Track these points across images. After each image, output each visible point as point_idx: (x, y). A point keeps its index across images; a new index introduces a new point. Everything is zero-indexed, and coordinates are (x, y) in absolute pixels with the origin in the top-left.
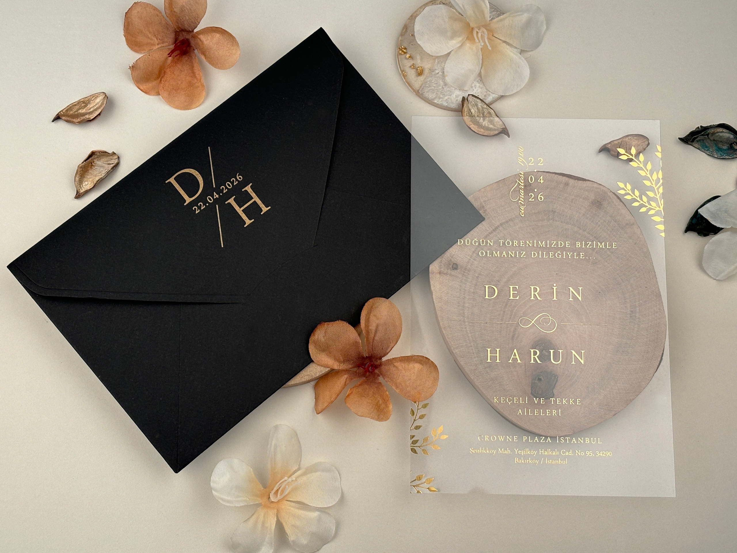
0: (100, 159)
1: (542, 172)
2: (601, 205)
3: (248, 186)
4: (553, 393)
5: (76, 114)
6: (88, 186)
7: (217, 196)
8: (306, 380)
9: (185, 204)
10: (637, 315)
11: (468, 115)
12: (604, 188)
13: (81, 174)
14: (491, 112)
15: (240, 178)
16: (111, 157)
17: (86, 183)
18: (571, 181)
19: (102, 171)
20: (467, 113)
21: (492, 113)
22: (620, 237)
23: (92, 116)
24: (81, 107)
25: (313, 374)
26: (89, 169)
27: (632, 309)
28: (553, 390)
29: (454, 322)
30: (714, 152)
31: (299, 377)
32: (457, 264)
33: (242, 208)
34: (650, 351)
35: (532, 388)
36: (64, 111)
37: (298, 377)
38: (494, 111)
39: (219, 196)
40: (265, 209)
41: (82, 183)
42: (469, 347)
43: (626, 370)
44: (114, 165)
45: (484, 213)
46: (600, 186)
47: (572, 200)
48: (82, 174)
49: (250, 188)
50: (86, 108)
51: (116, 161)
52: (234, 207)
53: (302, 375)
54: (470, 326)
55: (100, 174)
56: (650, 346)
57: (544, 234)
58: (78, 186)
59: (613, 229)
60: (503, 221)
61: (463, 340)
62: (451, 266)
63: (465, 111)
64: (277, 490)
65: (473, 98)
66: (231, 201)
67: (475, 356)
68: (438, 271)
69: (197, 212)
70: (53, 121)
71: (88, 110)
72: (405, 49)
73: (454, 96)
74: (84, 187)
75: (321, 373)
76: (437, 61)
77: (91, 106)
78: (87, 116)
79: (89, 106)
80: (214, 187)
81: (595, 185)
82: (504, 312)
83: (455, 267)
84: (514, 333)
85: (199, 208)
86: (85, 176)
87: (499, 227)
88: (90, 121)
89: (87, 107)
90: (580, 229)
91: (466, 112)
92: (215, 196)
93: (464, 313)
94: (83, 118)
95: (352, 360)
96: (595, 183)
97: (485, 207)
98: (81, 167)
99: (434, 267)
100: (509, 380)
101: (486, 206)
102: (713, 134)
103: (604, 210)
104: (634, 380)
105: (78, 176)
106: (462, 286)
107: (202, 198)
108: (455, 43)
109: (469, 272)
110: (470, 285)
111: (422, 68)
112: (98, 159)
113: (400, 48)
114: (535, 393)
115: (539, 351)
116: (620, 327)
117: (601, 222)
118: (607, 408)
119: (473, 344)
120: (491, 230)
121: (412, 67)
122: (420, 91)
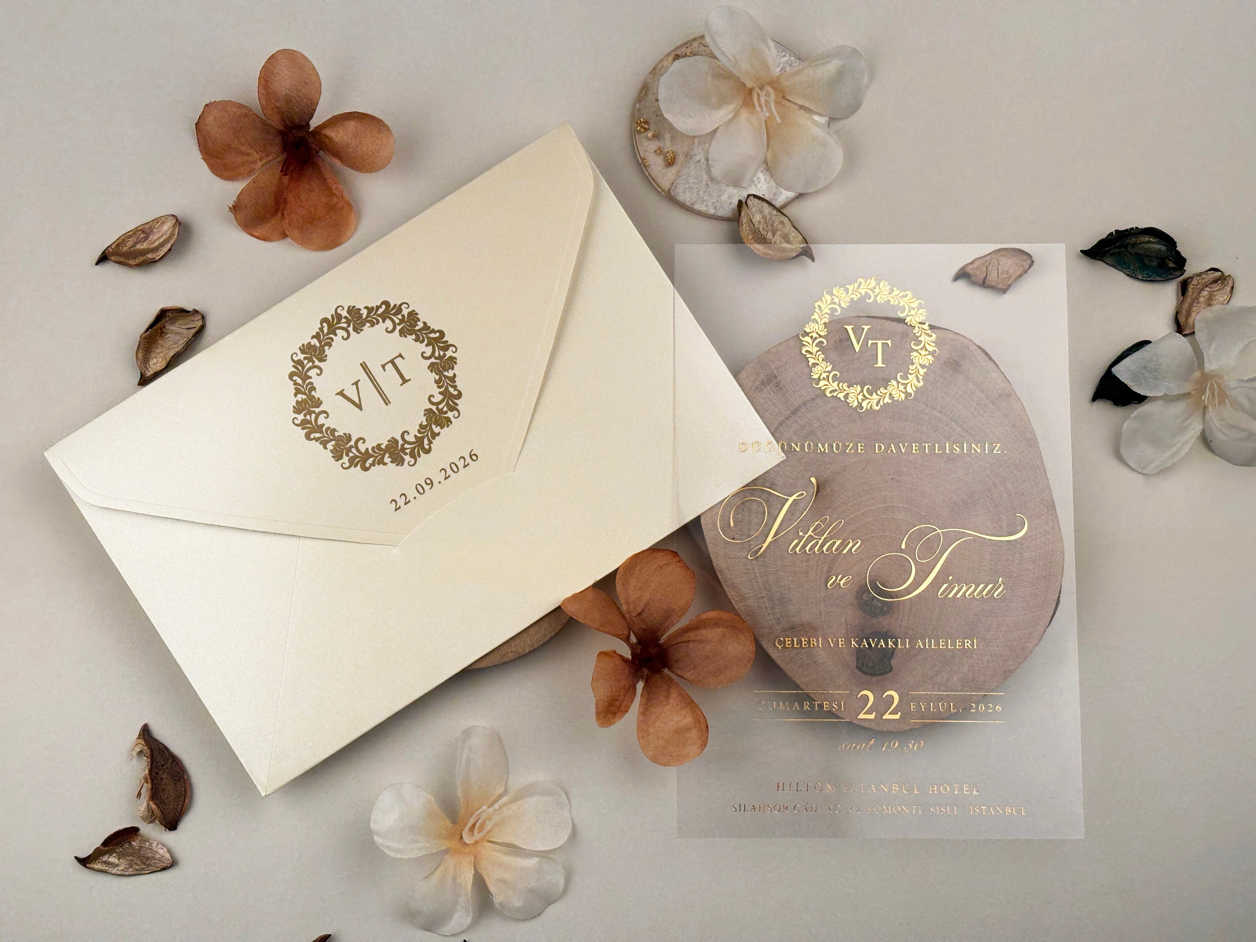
0: (175, 322)
1: (866, 318)
2: (960, 366)
4: (891, 668)
5: (132, 251)
6: (157, 365)
11: (748, 229)
12: (964, 340)
13: (145, 349)
14: (784, 220)
16: (192, 318)
17: (155, 361)
19: (178, 340)
20: (747, 226)
21: (785, 222)
22: (990, 417)
23: (157, 256)
24: (139, 239)
26: (158, 338)
27: (1010, 529)
28: (890, 660)
29: (735, 560)
30: (1137, 271)
34: (1039, 594)
35: (857, 658)
36: (113, 247)
38: (789, 220)
41: (149, 361)
42: (760, 599)
43: (1002, 624)
44: (196, 329)
46: (957, 337)
48: (147, 348)
50: (147, 241)
51: (200, 323)
54: (759, 565)
55: (175, 346)
56: (1039, 586)
58: (143, 366)
59: (978, 405)
60: (808, 398)
63: (743, 223)
64: (474, 825)
65: (755, 200)
67: (769, 612)
70: (97, 264)
71: (150, 244)
72: (646, 122)
73: (724, 198)
74: (152, 367)
76: (696, 142)
77: (155, 238)
78: (150, 256)
79: (152, 238)
81: (951, 336)
84: (829, 574)
86: (153, 350)
88: (156, 262)
89: (149, 239)
90: (927, 406)
91: (745, 225)
94: (143, 259)
96: (950, 332)
97: (778, 376)
98: (145, 338)
100: (822, 648)
101: (780, 376)
102: (1134, 245)
103: (963, 375)
104: (1015, 640)
105: (140, 351)
108: (722, 114)
111: (674, 153)
112: (170, 321)
113: (637, 123)
114: (863, 667)
115: (867, 601)
116: (992, 558)
117: (959, 393)
118: (974, 685)
119: (766, 594)
120: (789, 412)
121: (658, 152)
122: (671, 190)
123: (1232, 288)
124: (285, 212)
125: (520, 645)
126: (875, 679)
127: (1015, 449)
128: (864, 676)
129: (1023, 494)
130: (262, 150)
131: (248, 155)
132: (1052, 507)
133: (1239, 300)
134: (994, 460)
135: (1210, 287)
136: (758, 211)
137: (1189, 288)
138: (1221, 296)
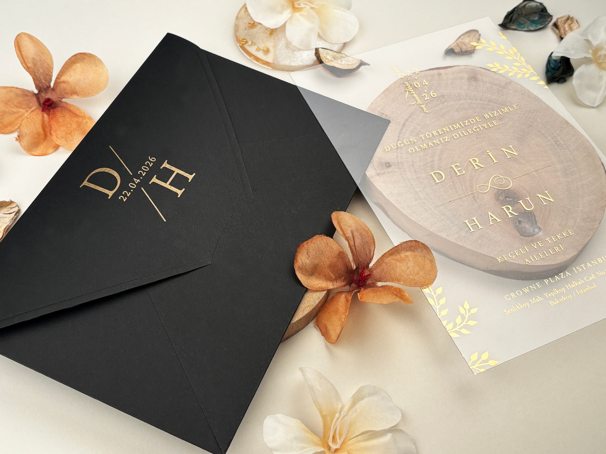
2: (477, 78)
3: (164, 163)
4: (539, 227)
7: (138, 181)
8: (308, 312)
9: (109, 198)
10: (562, 142)
12: (471, 67)
15: (153, 159)
18: (442, 71)
22: (507, 94)
27: (554, 139)
29: (415, 207)
30: (530, 27)
31: (301, 311)
32: (389, 163)
33: (168, 183)
35: (518, 231)
37: (300, 311)
39: (140, 179)
40: (190, 177)
43: (584, 185)
45: (386, 117)
46: (467, 67)
47: (452, 82)
49: (167, 164)
51: (16, 209)
52: (160, 184)
53: (302, 308)
56: (588, 161)
57: (446, 114)
60: (407, 117)
61: (432, 218)
62: (384, 166)
64: (334, 435)
65: (322, 49)
66: (154, 180)
68: (376, 174)
69: (124, 200)
72: (244, 39)
75: (319, 299)
80: (131, 174)
81: (462, 67)
82: (453, 182)
83: (388, 165)
85: (125, 195)
87: (406, 123)
90: (472, 100)
92: (136, 181)
93: (419, 197)
95: (342, 276)
97: (384, 113)
99: (370, 172)
100: (494, 233)
103: (481, 81)
106: (404, 177)
107: (124, 186)
109: (403, 165)
110: (410, 173)
111: (267, 47)
113: (240, 41)
114: (524, 234)
115: (504, 200)
116: (555, 156)
117: (485, 89)
118: (591, 220)
119: (444, 217)
120: (401, 127)
121: (258, 50)
122: (275, 62)
123: (577, 21)
124: (52, 132)
125: (311, 301)
126: (534, 238)
128: (527, 238)
129: (549, 122)
130: (26, 107)
131: (18, 112)
132: (567, 123)
133: (584, 24)
134: (524, 112)
135: (567, 23)
136: (327, 54)
137: (558, 26)
138: (574, 26)
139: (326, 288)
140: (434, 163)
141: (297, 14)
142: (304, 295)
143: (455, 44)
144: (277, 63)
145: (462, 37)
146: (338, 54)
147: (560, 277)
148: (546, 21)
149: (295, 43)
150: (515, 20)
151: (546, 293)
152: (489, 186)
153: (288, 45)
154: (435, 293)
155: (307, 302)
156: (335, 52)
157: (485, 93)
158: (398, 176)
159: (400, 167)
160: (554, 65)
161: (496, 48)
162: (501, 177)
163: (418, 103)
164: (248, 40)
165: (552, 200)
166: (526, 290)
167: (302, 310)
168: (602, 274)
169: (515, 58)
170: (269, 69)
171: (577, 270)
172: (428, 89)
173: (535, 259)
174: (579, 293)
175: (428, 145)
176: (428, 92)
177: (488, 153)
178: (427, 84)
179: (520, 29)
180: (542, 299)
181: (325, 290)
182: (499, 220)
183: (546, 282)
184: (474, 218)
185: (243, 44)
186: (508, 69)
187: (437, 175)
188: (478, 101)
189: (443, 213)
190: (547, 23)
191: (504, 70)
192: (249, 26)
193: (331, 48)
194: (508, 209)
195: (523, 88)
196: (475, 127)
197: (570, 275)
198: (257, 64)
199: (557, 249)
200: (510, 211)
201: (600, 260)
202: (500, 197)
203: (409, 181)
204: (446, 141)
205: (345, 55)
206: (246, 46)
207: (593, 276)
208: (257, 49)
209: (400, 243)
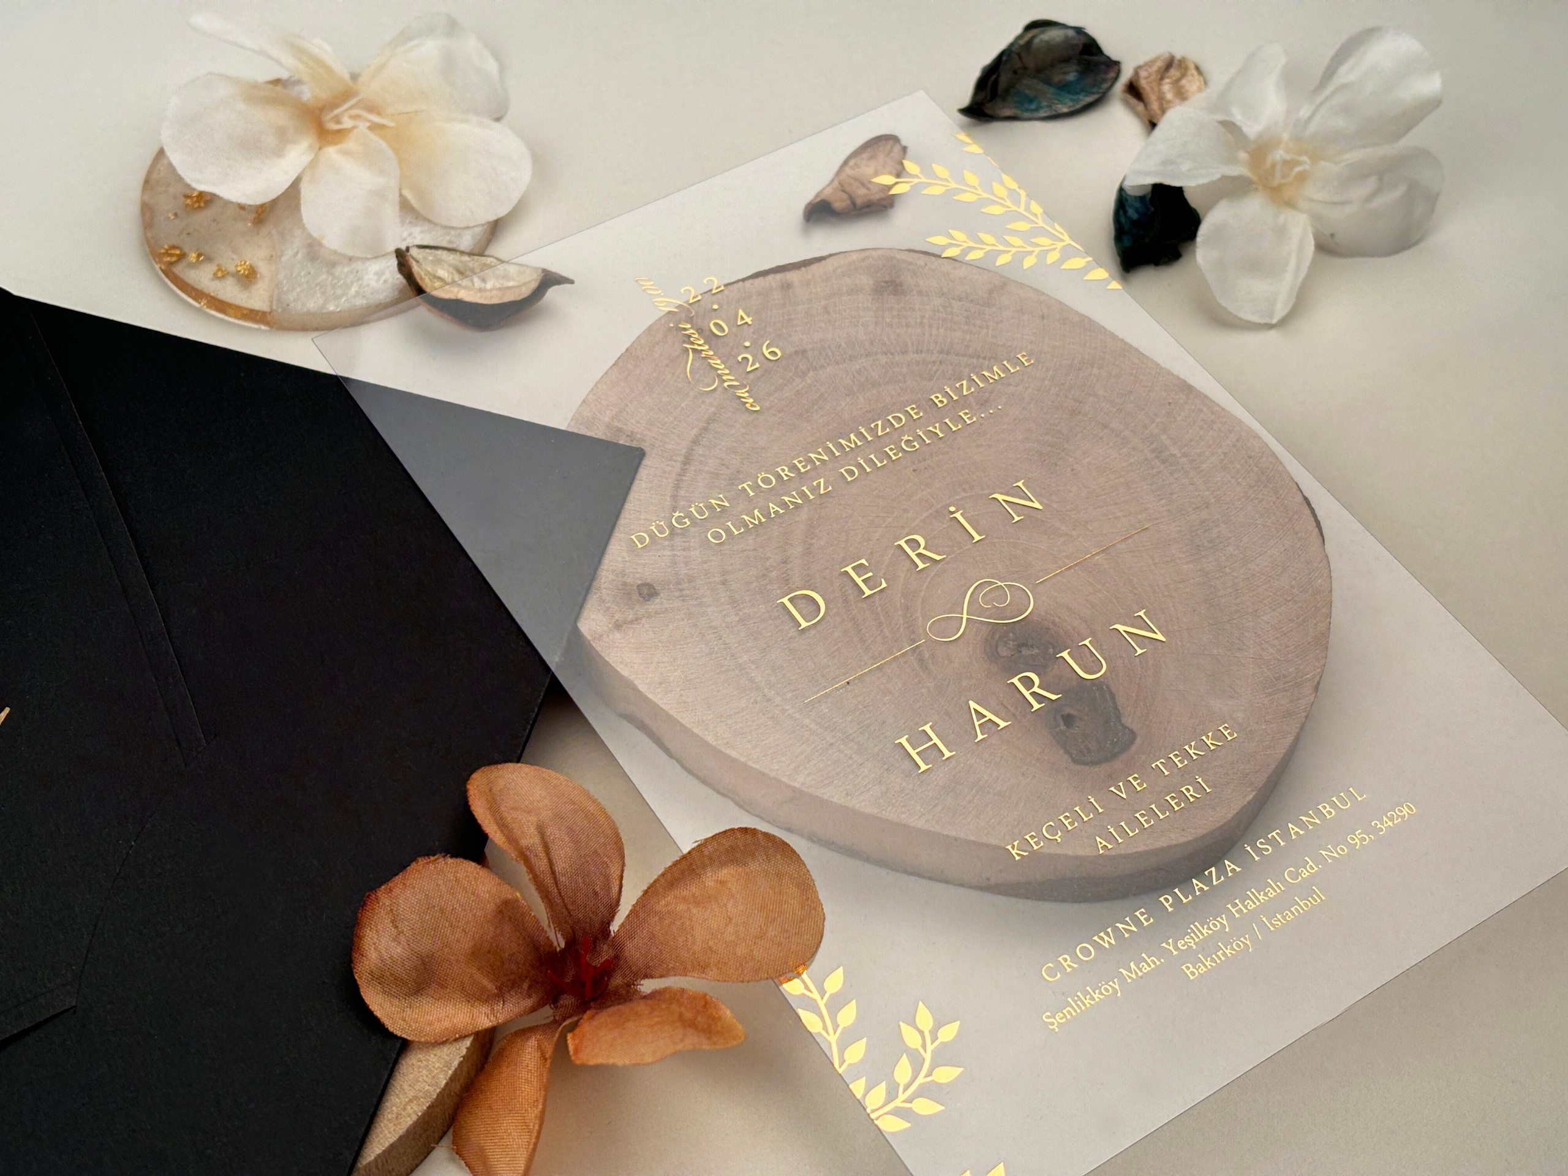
2: (901, 285)
4: (1128, 728)
8: (415, 1118)
10: (1174, 450)
12: (880, 252)
18: (793, 276)
21: (493, 263)
22: (997, 323)
25: (427, 1088)
27: (1151, 444)
28: (1120, 720)
29: (741, 715)
30: (1053, 103)
31: (389, 1120)
32: (648, 584)
34: (1271, 507)
35: (1064, 749)
37: (386, 1122)
45: (632, 441)
46: (868, 253)
47: (825, 308)
53: (394, 1108)
56: (1261, 497)
57: (816, 407)
59: (967, 317)
60: (695, 431)
61: (798, 744)
62: (635, 596)
65: (421, 250)
68: (610, 626)
72: (175, 247)
75: (449, 1069)
81: (854, 257)
82: (853, 619)
83: (647, 592)
87: (693, 450)
90: (892, 354)
93: (752, 680)
95: (523, 977)
97: (624, 427)
99: (592, 622)
100: (992, 766)
101: (627, 423)
103: (915, 292)
104: (1292, 587)
106: (698, 623)
108: (294, 158)
109: (693, 585)
110: (718, 609)
111: (247, 263)
113: (161, 254)
114: (1084, 756)
115: (1012, 655)
116: (1158, 496)
117: (927, 316)
118: (1286, 683)
119: (834, 737)
120: (678, 465)
121: (220, 274)
122: (274, 307)
123: (1197, 68)
126: (1118, 764)
127: (1069, 344)
128: (1097, 769)
129: (1131, 392)
132: (1186, 388)
133: (1219, 77)
134: (1051, 373)
135: (1168, 78)
136: (438, 262)
137: (1141, 91)
138: (1191, 83)
139: (470, 1029)
140: (789, 566)
141: (331, 152)
142: (396, 1062)
143: (836, 183)
144: (280, 310)
145: (852, 163)
146: (473, 260)
147: (1208, 881)
148: (1104, 80)
149: (333, 240)
150: (1007, 90)
151: (1170, 941)
152: (965, 616)
153: (314, 250)
154: (822, 993)
155: (410, 1085)
156: (462, 253)
157: (930, 326)
158: (682, 623)
159: (684, 593)
160: (1137, 211)
161: (953, 185)
162: (1000, 584)
163: (726, 384)
164: (186, 250)
165: (1160, 637)
166: (1107, 940)
167: (394, 1116)
168: (1338, 853)
169: (1014, 208)
170: (258, 330)
171: (1258, 851)
172: (755, 336)
173: (1124, 834)
174: (1273, 925)
175: (767, 514)
176: (756, 346)
177: (953, 513)
178: (748, 320)
179: (1027, 115)
180: (1158, 963)
181: (466, 1036)
182: (1002, 724)
183: (1166, 905)
184: (927, 728)
185: (171, 264)
186: (993, 245)
187: (802, 604)
188: (911, 356)
189: (828, 724)
190: (1105, 86)
191: (982, 249)
192: (187, 205)
193: (450, 242)
194: (1028, 683)
195: (1042, 298)
196: (906, 438)
197: (1238, 869)
198: (222, 320)
199: (1190, 792)
200: (1036, 689)
201: (1326, 809)
202: (999, 650)
203: (716, 635)
204: (822, 492)
205: (495, 261)
206: (179, 270)
207: (1311, 863)
208: (215, 274)
209: (696, 844)
